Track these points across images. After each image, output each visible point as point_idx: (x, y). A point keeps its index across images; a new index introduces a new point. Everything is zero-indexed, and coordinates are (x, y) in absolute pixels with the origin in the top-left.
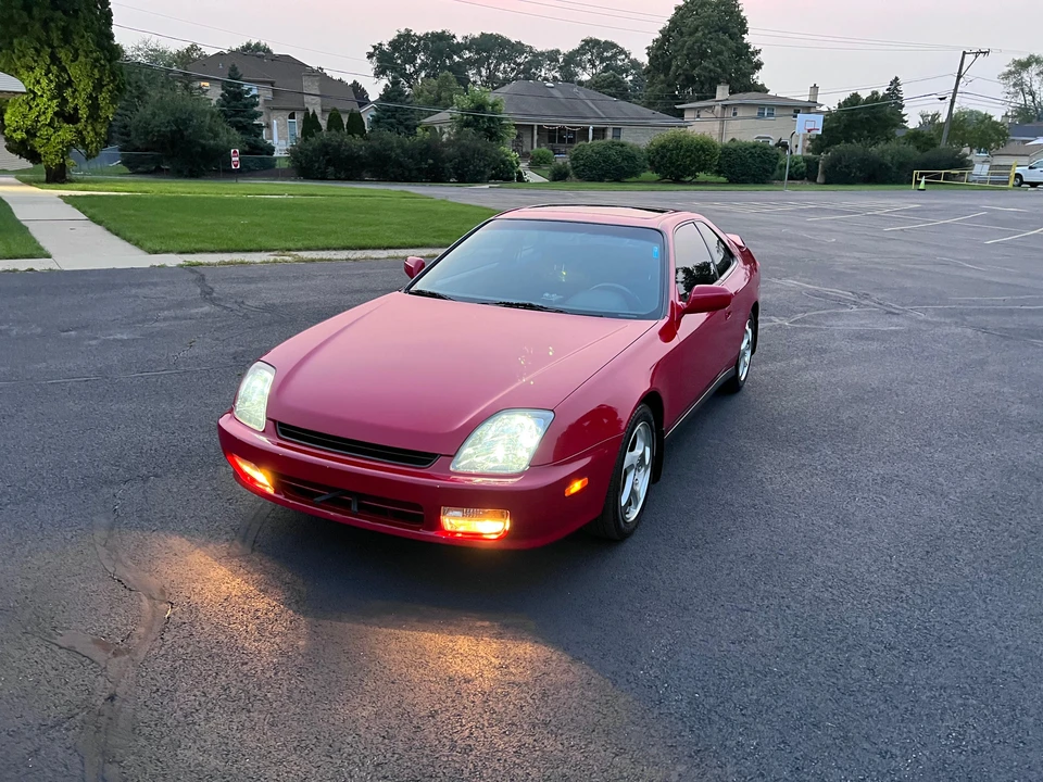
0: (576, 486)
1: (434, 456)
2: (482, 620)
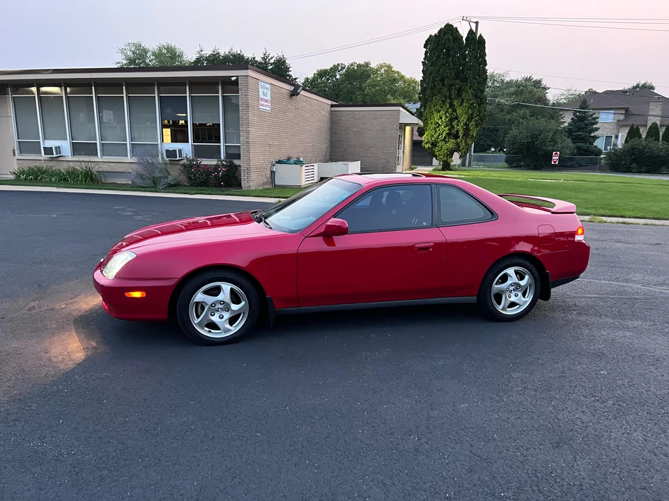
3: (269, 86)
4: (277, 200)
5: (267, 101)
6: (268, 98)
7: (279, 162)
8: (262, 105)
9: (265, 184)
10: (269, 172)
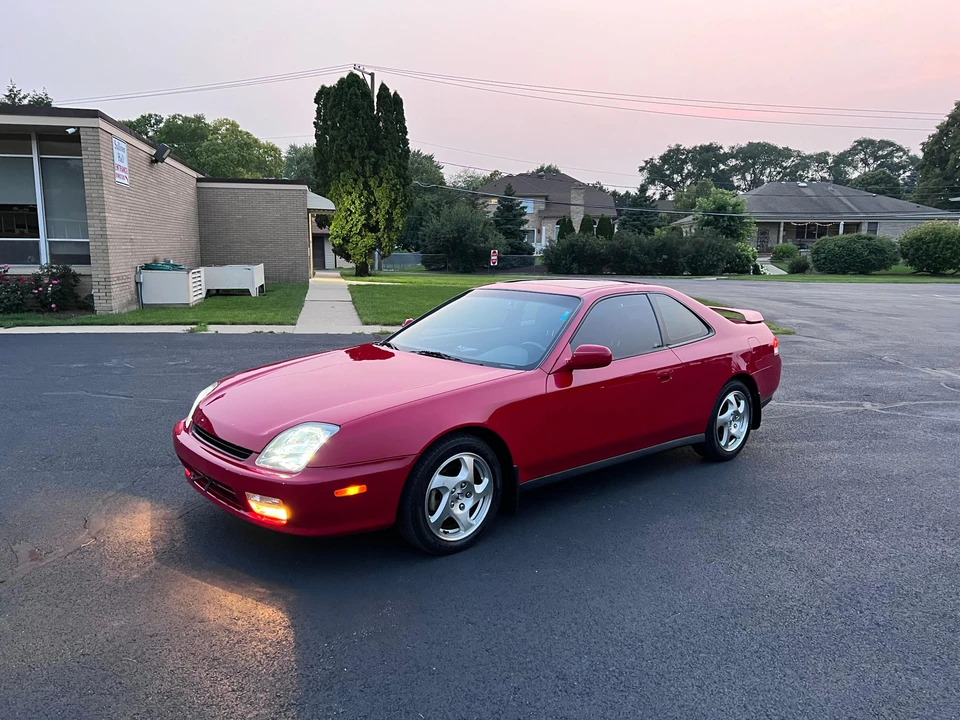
0: (353, 491)
1: (251, 452)
2: (263, 587)
3: (124, 146)
4: (189, 327)
5: (123, 170)
6: (125, 165)
7: (147, 267)
8: (119, 176)
9: (129, 303)
10: (133, 285)
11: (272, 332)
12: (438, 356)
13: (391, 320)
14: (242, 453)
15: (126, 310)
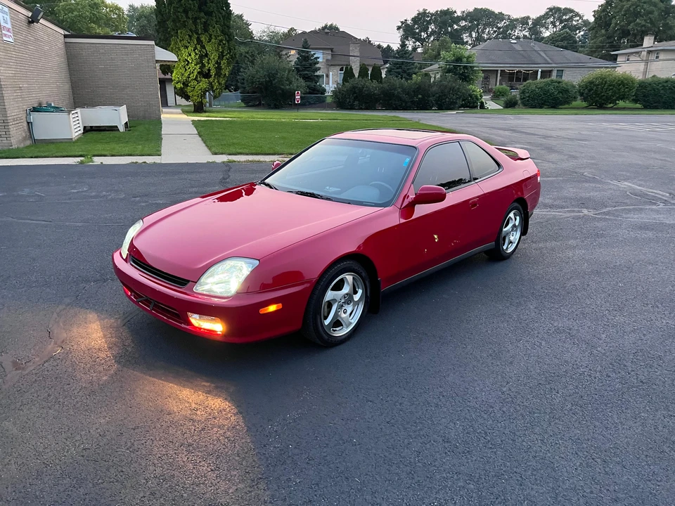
0: (272, 308)
1: (188, 281)
2: (207, 382)
3: (6, 9)
4: (79, 159)
5: (8, 31)
6: (9, 26)
7: (35, 110)
8: (5, 35)
9: (25, 139)
10: (25, 124)
11: (145, 162)
12: (312, 195)
13: (234, 151)
14: (180, 282)
15: (22, 145)
